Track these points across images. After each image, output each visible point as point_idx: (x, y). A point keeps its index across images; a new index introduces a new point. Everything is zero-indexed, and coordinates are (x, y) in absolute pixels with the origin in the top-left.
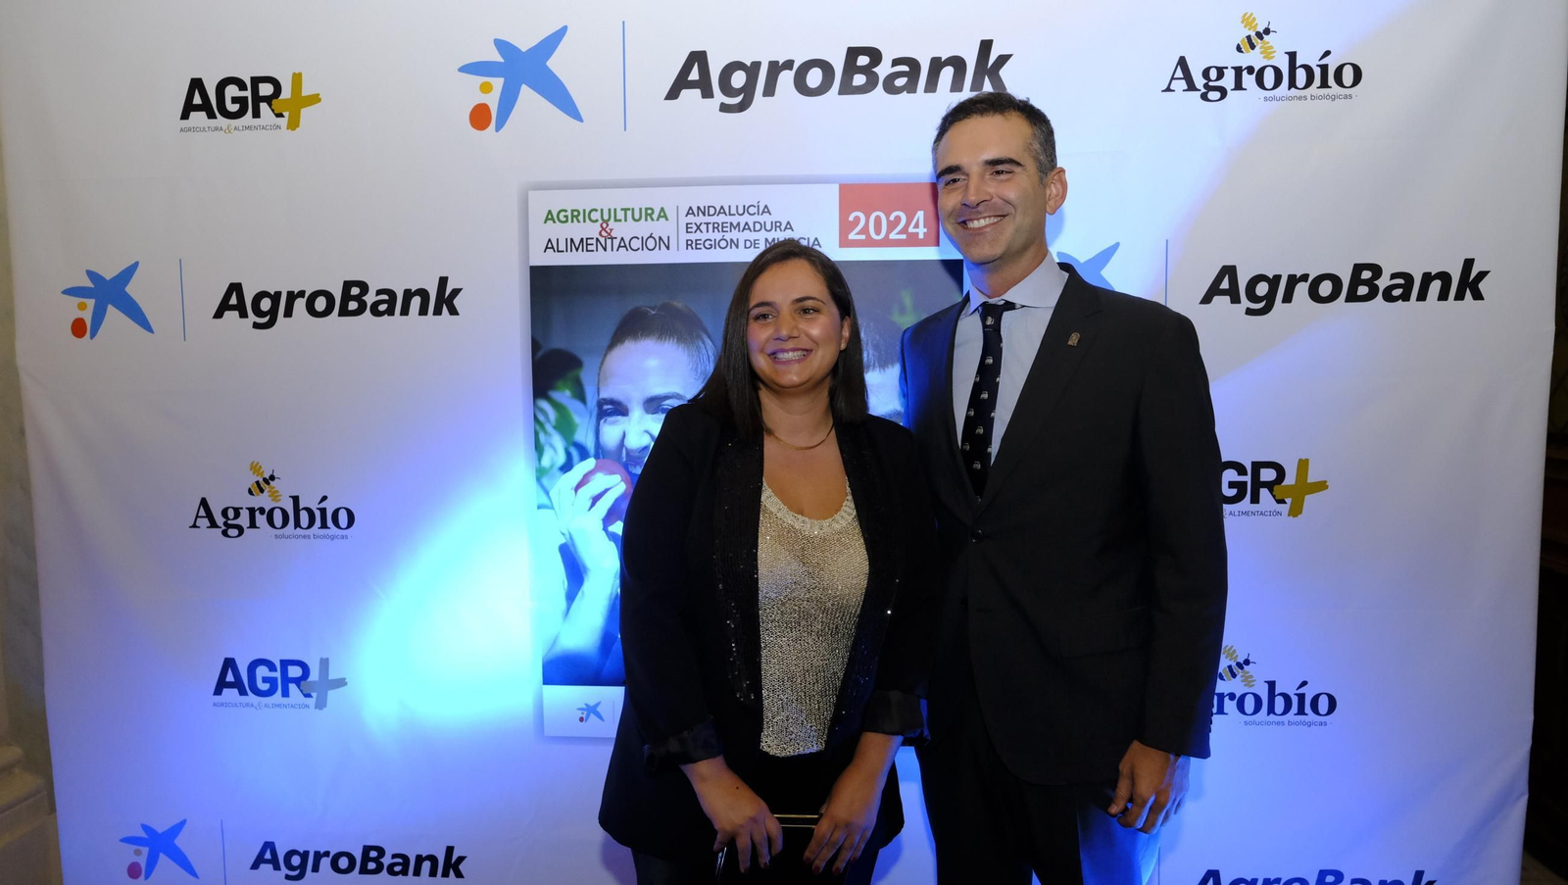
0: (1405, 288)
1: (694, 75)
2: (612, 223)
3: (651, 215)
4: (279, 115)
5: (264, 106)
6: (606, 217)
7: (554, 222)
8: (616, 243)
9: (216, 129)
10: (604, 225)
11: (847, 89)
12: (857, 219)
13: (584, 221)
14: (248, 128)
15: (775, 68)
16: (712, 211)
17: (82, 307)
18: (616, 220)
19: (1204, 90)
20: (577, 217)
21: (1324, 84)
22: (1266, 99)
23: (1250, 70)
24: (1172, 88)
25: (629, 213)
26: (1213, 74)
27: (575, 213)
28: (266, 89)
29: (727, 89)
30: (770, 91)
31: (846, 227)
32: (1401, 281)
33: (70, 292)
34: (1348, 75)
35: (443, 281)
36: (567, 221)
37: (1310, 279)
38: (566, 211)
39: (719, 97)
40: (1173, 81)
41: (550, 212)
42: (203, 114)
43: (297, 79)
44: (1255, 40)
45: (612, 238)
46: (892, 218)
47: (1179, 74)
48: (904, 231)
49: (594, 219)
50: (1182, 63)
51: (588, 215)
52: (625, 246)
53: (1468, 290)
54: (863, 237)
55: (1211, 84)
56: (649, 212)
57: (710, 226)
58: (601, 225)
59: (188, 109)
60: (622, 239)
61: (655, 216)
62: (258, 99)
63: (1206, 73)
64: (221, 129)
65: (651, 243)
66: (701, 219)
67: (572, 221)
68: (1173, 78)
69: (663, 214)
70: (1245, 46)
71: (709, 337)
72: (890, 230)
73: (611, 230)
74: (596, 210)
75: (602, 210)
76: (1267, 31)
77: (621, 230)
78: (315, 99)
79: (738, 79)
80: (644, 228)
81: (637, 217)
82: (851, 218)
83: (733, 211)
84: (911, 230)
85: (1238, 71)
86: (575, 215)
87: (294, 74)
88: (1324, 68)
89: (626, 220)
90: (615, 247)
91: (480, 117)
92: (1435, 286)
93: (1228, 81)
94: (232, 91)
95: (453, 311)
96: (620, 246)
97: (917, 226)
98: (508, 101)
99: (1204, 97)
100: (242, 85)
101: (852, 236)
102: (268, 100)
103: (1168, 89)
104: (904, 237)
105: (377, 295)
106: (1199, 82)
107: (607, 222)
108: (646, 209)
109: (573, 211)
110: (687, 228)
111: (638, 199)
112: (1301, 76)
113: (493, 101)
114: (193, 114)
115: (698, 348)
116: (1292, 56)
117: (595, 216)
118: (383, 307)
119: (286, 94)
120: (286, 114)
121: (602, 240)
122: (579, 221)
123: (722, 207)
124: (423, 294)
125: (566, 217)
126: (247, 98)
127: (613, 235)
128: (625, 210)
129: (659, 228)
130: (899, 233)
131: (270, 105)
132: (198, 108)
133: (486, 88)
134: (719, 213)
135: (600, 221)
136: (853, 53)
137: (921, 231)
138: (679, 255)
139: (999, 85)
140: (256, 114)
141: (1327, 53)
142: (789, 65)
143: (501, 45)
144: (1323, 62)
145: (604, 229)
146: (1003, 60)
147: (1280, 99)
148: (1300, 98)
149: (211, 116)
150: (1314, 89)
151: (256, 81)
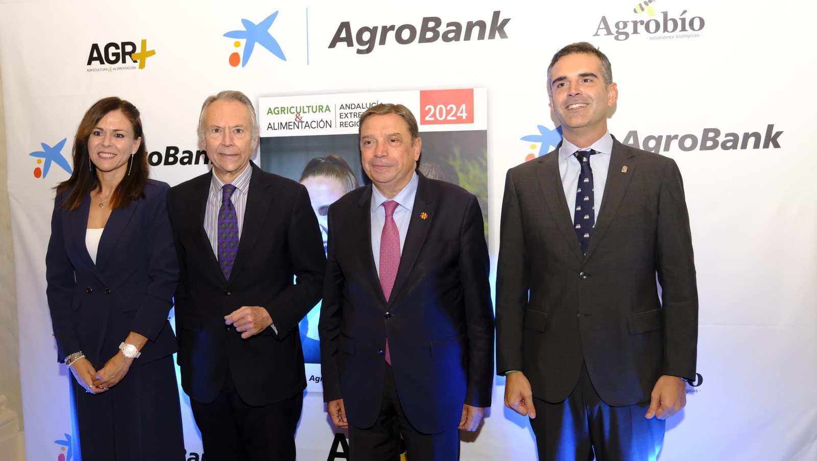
0: (734, 142)
1: (343, 35)
2: (302, 114)
3: (321, 109)
4: (135, 62)
5: (127, 57)
6: (299, 111)
7: (272, 114)
8: (304, 124)
9: (104, 69)
10: (298, 115)
11: (423, 40)
12: (430, 109)
13: (288, 113)
14: (120, 68)
15: (385, 30)
16: (353, 106)
17: (39, 162)
18: (304, 112)
19: (616, 35)
20: (284, 111)
21: (684, 29)
22: (651, 38)
23: (642, 22)
24: (598, 33)
25: (310, 108)
26: (621, 25)
27: (283, 109)
28: (129, 48)
29: (360, 41)
30: (383, 42)
31: (424, 113)
32: (731, 138)
33: (34, 154)
34: (697, 24)
36: (278, 113)
38: (278, 108)
39: (356, 46)
40: (599, 30)
41: (270, 109)
42: (98, 62)
43: (144, 43)
44: (644, 6)
45: (302, 122)
46: (448, 108)
47: (602, 26)
48: (455, 115)
49: (292, 112)
50: (604, 20)
51: (289, 110)
52: (309, 126)
53: (771, 142)
54: (433, 119)
55: (620, 31)
56: (321, 107)
57: (353, 115)
58: (296, 115)
59: (91, 59)
60: (307, 122)
61: (324, 110)
62: (125, 53)
63: (617, 25)
64: (107, 69)
65: (322, 124)
66: (348, 111)
67: (281, 113)
68: (599, 28)
69: (328, 109)
70: (638, 9)
71: (353, 175)
72: (447, 115)
73: (301, 118)
74: (294, 107)
75: (296, 107)
77: (306, 117)
78: (152, 53)
79: (366, 36)
80: (318, 116)
81: (314, 110)
82: (427, 109)
83: (364, 106)
85: (635, 23)
86: (283, 110)
87: (142, 40)
88: (683, 20)
89: (309, 112)
90: (303, 127)
91: (234, 60)
92: (752, 141)
93: (630, 29)
94: (112, 50)
96: (306, 126)
97: (461, 112)
98: (248, 51)
99: (616, 38)
100: (117, 47)
101: (427, 118)
102: (130, 54)
103: (596, 35)
104: (454, 118)
105: (183, 154)
106: (613, 30)
107: (299, 113)
108: (319, 106)
109: (282, 108)
110: (340, 116)
111: (315, 101)
112: (670, 25)
113: (241, 51)
114: (93, 62)
115: (347, 179)
116: (665, 14)
117: (293, 110)
118: (186, 160)
119: (138, 50)
120: (138, 61)
121: (297, 123)
122: (285, 113)
123: (358, 104)
125: (278, 111)
126: (119, 53)
127: (302, 120)
128: (308, 107)
129: (326, 116)
130: (452, 116)
131: (131, 56)
132: (95, 59)
133: (237, 45)
134: (357, 107)
135: (296, 113)
136: (426, 20)
137: (464, 115)
138: (336, 130)
139: (503, 35)
140: (124, 61)
141: (685, 12)
142: (392, 28)
143: (245, 22)
144: (682, 17)
145: (298, 117)
146: (506, 21)
147: (659, 38)
148: (670, 37)
149: (102, 63)
150: (678, 32)
151: (124, 44)
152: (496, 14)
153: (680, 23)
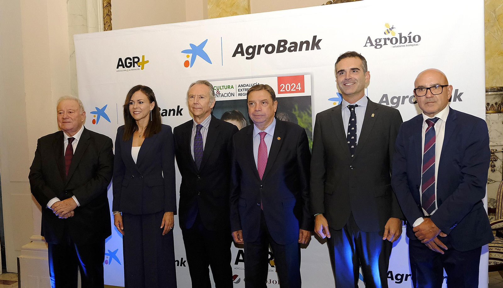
1: (239, 50)
2: (219, 90)
3: (229, 87)
4: (139, 66)
5: (136, 64)
6: (218, 88)
8: (221, 95)
10: (218, 91)
11: (279, 51)
12: (283, 86)
14: (132, 70)
15: (260, 47)
16: (245, 85)
17: (95, 116)
18: (221, 89)
19: (375, 45)
21: (410, 42)
22: (393, 47)
23: (389, 39)
24: (366, 45)
25: (224, 87)
26: (378, 41)
28: (136, 60)
29: (248, 53)
30: (259, 53)
31: (280, 88)
33: (92, 113)
34: (417, 39)
35: (179, 107)
37: (409, 97)
39: (246, 55)
42: (122, 67)
43: (143, 56)
44: (389, 31)
45: (220, 94)
46: (292, 85)
47: (368, 41)
48: (295, 88)
50: (369, 38)
51: (214, 88)
52: (223, 96)
53: (457, 99)
54: (284, 91)
55: (377, 44)
57: (245, 90)
59: (119, 66)
61: (230, 88)
62: (134, 62)
63: (376, 41)
64: (126, 70)
65: (229, 95)
66: (242, 88)
68: (367, 43)
69: (232, 87)
70: (387, 32)
71: (245, 119)
72: (291, 89)
73: (220, 92)
74: (216, 87)
76: (393, 28)
77: (222, 92)
78: (147, 62)
79: (251, 50)
80: (228, 91)
81: (226, 88)
82: (281, 86)
83: (250, 85)
84: (297, 88)
85: (385, 39)
88: (410, 37)
89: (223, 89)
91: (187, 64)
93: (382, 42)
94: (128, 61)
95: (181, 115)
97: (298, 87)
98: (193, 59)
99: (376, 47)
100: (131, 59)
101: (281, 91)
102: (137, 62)
103: (365, 46)
104: (295, 90)
105: (163, 111)
106: (374, 43)
107: (218, 90)
108: (228, 86)
110: (239, 90)
111: (226, 83)
112: (403, 40)
113: (190, 60)
115: (242, 122)
116: (400, 34)
118: (164, 114)
119: (141, 61)
120: (141, 66)
121: (217, 94)
124: (174, 110)
126: (132, 62)
128: (223, 86)
129: (232, 91)
132: (120, 66)
133: (188, 56)
134: (247, 86)
135: (217, 90)
136: (280, 42)
137: (300, 88)
138: (237, 98)
139: (319, 48)
140: (134, 66)
141: (411, 33)
142: (263, 46)
143: (191, 45)
144: (409, 35)
145: (218, 92)
146: (320, 41)
147: (398, 46)
148: (403, 46)
149: (124, 67)
150: (407, 43)
151: (134, 58)
152: (315, 37)
153: (408, 38)
